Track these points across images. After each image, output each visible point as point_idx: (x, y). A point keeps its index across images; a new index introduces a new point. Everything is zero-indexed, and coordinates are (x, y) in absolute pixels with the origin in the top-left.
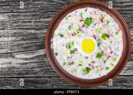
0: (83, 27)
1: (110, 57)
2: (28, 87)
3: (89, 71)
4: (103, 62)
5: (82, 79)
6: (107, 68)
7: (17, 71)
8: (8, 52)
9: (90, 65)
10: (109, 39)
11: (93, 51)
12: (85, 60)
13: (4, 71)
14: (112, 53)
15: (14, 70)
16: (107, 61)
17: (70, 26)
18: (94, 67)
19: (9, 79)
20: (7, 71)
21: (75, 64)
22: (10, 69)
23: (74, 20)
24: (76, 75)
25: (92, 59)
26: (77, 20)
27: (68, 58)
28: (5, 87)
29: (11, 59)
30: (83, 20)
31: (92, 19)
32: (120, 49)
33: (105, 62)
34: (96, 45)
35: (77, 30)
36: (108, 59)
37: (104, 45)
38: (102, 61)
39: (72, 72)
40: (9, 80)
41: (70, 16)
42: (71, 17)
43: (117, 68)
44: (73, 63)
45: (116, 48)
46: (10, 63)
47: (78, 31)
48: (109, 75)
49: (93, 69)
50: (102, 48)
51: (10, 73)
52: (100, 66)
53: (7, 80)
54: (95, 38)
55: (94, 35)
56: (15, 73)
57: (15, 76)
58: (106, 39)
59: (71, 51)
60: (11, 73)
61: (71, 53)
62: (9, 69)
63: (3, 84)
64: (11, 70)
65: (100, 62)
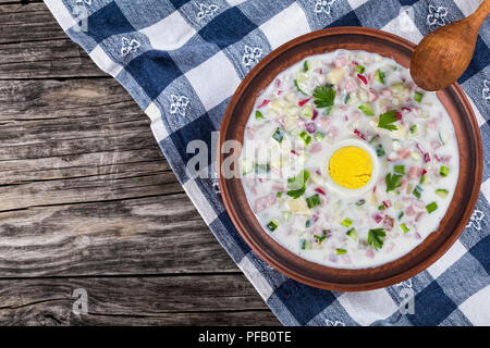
0: (314, 118)
1: (425, 172)
2: (172, 305)
3: (381, 238)
4: (412, 195)
5: (370, 269)
6: (432, 207)
7: (137, 257)
8: (109, 198)
9: (378, 218)
10: (402, 123)
11: (370, 175)
12: (356, 210)
13: (97, 256)
14: (426, 158)
15: (129, 253)
16: (422, 187)
17: (278, 132)
18: (392, 220)
19: (113, 280)
20: (107, 256)
21: (334, 233)
22: (117, 249)
23: (283, 108)
24: (350, 261)
25: (375, 199)
26: (290, 108)
27: (308, 223)
28: (102, 307)
29: (119, 219)
30: (307, 98)
31: (332, 85)
32: (445, 138)
33: (417, 193)
34: (374, 154)
35: (303, 134)
36: (422, 181)
37: (396, 146)
38: (408, 192)
39: (334, 260)
40: (113, 285)
41: (265, 102)
42: (269, 106)
43: (460, 195)
44: (326, 234)
45: (432, 143)
46: (117, 232)
47: (306, 137)
48: (443, 226)
49: (392, 226)
50: (393, 156)
51: (116, 263)
52: (410, 210)
53: (106, 283)
54: (363, 137)
55: (356, 131)
56: (133, 262)
57: (133, 271)
58: (394, 128)
59: (307, 200)
60: (121, 263)
61: (310, 206)
62: (115, 249)
63: (96, 297)
64: (120, 252)
65: (404, 199)
